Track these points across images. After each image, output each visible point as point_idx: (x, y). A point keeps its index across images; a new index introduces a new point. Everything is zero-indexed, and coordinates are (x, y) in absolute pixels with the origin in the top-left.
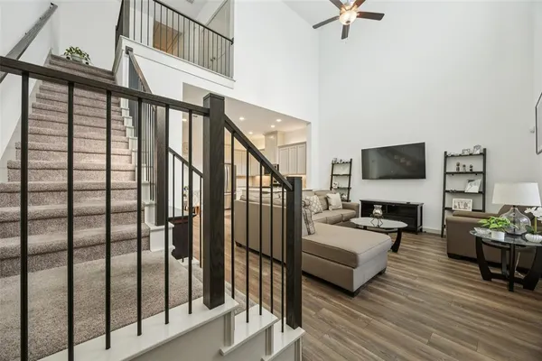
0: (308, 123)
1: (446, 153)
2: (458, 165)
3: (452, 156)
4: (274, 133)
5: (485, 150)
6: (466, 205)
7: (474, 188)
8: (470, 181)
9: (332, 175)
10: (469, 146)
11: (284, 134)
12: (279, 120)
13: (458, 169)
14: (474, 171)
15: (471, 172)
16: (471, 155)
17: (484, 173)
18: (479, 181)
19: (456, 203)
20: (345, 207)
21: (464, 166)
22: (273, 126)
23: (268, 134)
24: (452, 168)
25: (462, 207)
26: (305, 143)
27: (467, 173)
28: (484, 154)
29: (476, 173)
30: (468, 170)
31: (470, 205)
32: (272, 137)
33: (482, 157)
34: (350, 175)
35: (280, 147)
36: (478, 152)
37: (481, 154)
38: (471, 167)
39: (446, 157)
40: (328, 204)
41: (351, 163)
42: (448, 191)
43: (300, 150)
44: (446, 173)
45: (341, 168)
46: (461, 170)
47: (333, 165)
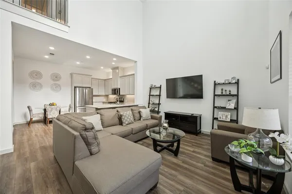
0: (136, 62)
1: (215, 82)
2: (222, 90)
3: (219, 84)
4: (117, 68)
5: (238, 80)
6: (227, 116)
7: (232, 105)
8: (229, 101)
9: (150, 95)
10: (229, 77)
11: (124, 69)
12: (115, 59)
13: (222, 93)
14: (232, 94)
15: (230, 95)
16: (230, 83)
17: (237, 95)
18: (234, 101)
20: (152, 118)
21: (226, 91)
22: (113, 63)
23: (114, 69)
24: (218, 92)
25: (224, 118)
26: (134, 74)
27: (227, 95)
28: (237, 83)
29: (233, 95)
30: (228, 94)
31: (229, 117)
33: (236, 84)
34: (160, 95)
35: (121, 77)
36: (234, 81)
37: (236, 83)
38: (230, 91)
39: (215, 84)
40: (141, 116)
41: (160, 87)
42: (216, 107)
43: (131, 79)
44: (215, 95)
45: (155, 91)
46: (224, 93)
47: (151, 88)
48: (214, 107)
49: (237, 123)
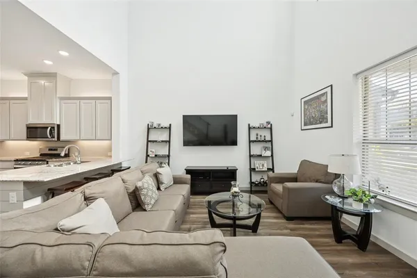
0: (116, 73)
1: (249, 125)
2: (257, 135)
3: (254, 128)
4: (51, 76)
5: (271, 125)
6: (263, 165)
9: (148, 141)
10: (263, 121)
11: (69, 81)
12: (64, 53)
13: (257, 138)
15: (265, 141)
16: (265, 128)
17: (271, 141)
19: (258, 164)
21: (261, 136)
22: (48, 62)
23: (33, 75)
25: (261, 167)
26: (110, 98)
27: (262, 141)
28: (271, 128)
29: (268, 141)
30: (263, 139)
31: (266, 165)
32: (43, 82)
33: (270, 130)
34: (169, 142)
35: (62, 99)
37: (269, 128)
38: (265, 137)
39: (249, 128)
41: (170, 128)
43: (101, 106)
45: (159, 133)
46: (259, 139)
47: (148, 129)
48: (251, 156)
49: (273, 172)
